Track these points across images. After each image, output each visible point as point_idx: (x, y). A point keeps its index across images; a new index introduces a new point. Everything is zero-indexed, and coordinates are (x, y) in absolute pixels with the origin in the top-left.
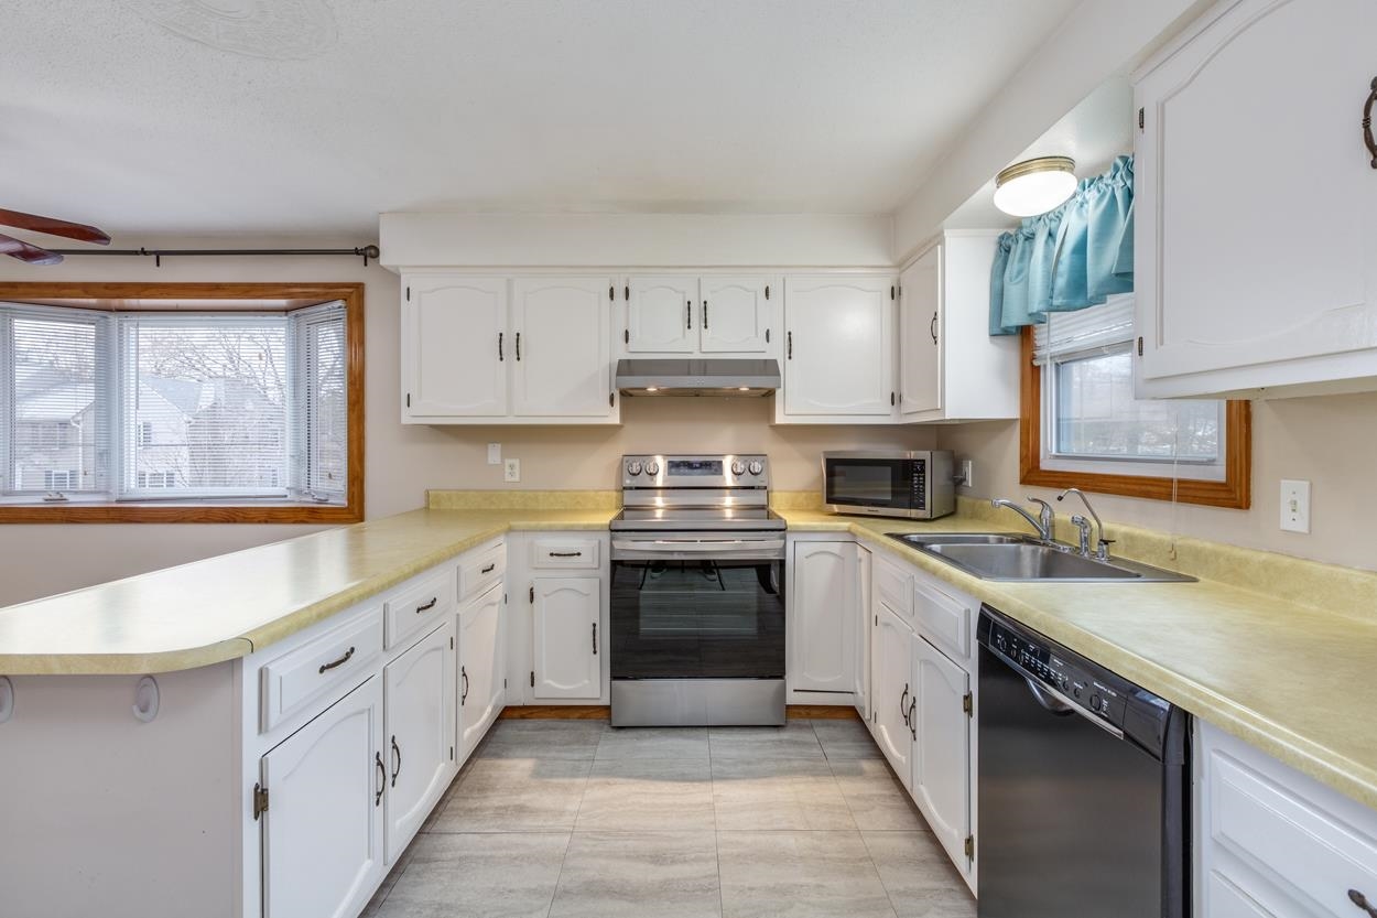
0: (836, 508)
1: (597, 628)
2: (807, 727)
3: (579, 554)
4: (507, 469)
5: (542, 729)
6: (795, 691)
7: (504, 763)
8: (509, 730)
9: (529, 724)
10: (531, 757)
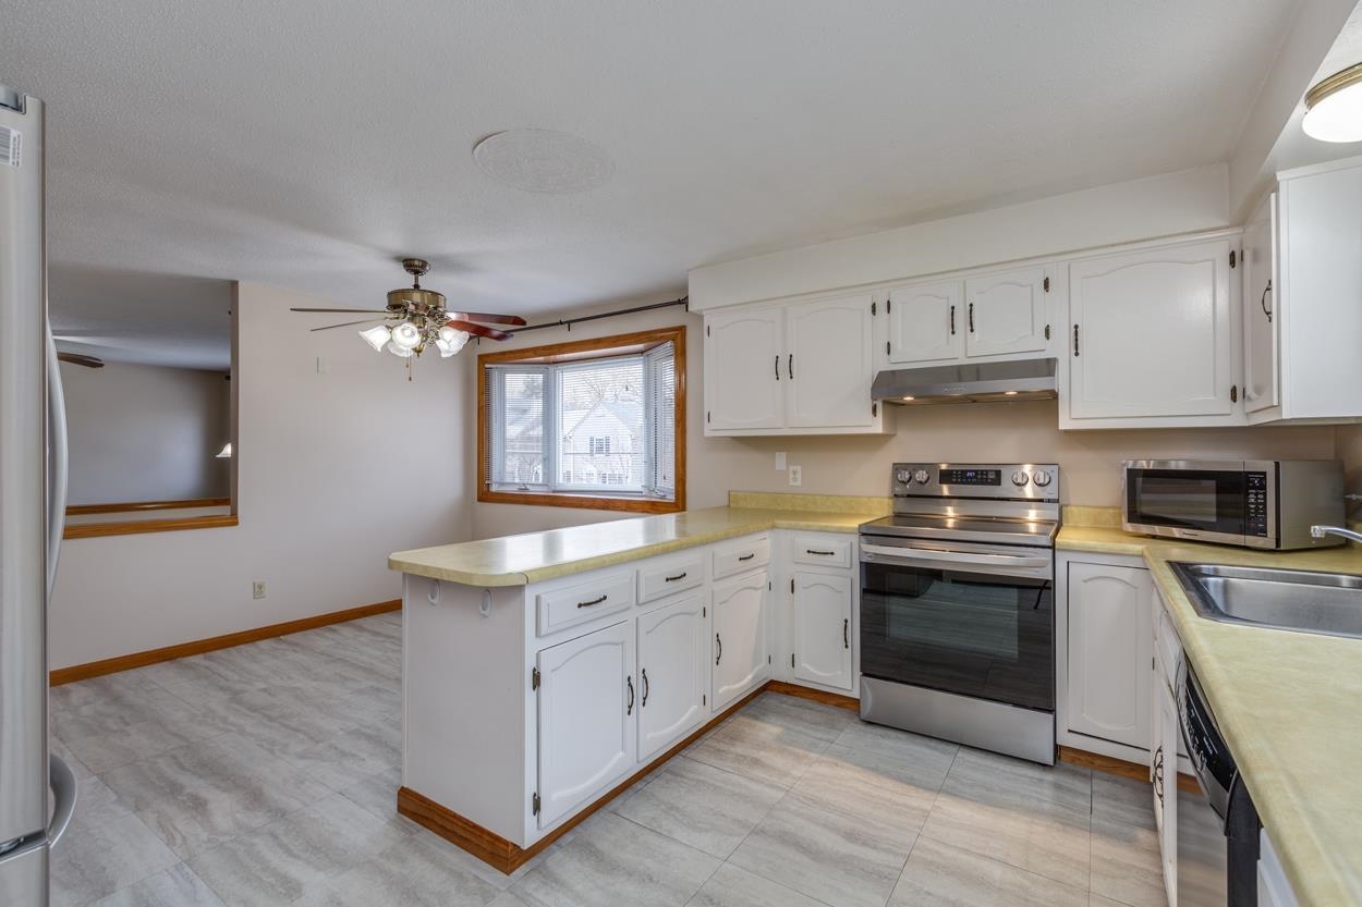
0: (1145, 529)
1: (849, 624)
2: (1085, 776)
3: (832, 553)
4: (792, 474)
5: (800, 707)
6: (1070, 731)
7: (759, 724)
8: (772, 700)
9: (791, 700)
10: (781, 726)
